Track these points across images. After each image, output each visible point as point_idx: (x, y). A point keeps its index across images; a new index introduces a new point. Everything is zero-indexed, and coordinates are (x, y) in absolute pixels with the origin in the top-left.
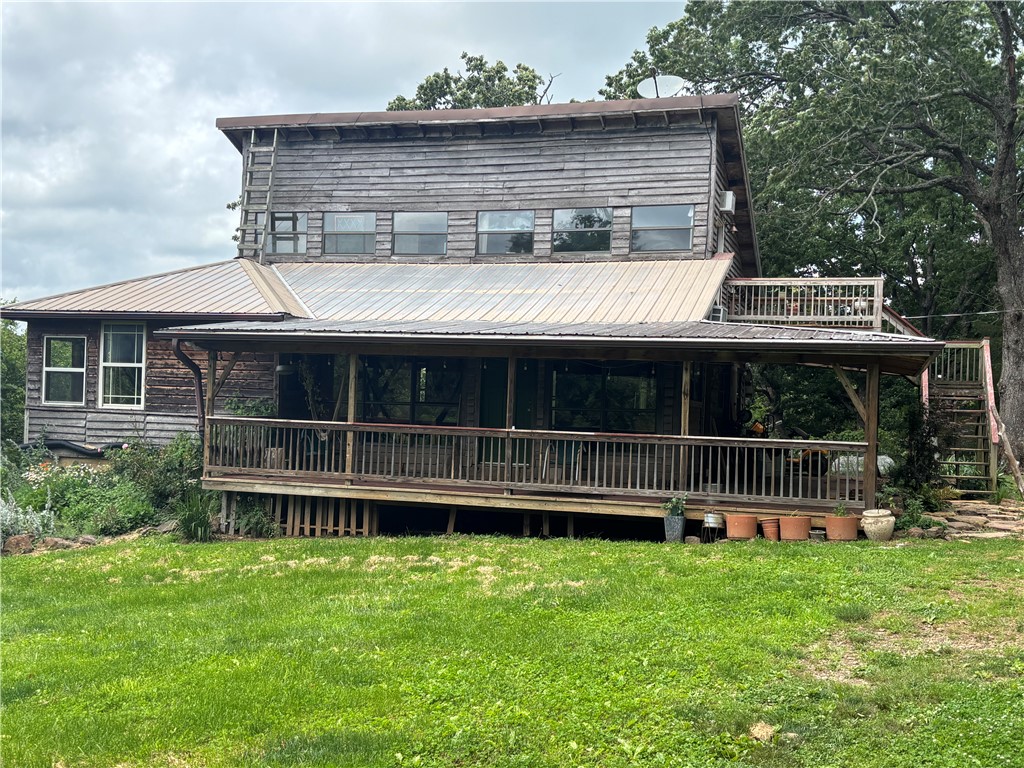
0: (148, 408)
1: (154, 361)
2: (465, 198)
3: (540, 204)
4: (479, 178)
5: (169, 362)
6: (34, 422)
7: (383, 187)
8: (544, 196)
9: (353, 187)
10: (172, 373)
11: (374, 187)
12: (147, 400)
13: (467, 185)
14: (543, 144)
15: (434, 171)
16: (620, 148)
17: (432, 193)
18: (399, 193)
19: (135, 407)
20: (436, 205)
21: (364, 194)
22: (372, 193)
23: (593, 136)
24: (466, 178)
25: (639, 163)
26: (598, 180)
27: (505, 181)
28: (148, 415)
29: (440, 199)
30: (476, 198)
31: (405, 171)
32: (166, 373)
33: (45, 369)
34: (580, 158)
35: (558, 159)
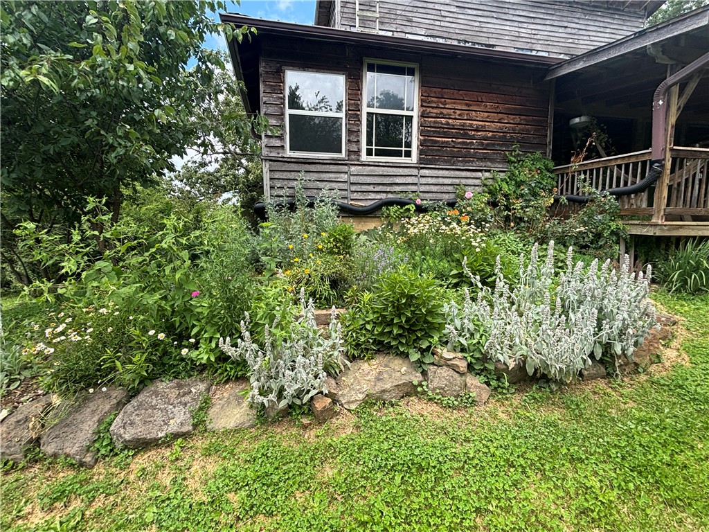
0: (420, 161)
1: (428, 110)
2: (507, 38)
3: (552, 49)
4: (516, 24)
5: (445, 111)
6: (277, 175)
7: (451, 20)
8: (555, 44)
9: (429, 17)
10: (448, 124)
11: (444, 19)
12: (421, 152)
13: (508, 28)
14: (556, 7)
15: (486, 13)
16: (599, 19)
17: (485, 30)
18: (462, 27)
19: (403, 160)
20: (487, 39)
21: (437, 23)
22: (443, 24)
23: (584, 7)
24: (508, 23)
25: (608, 30)
26: (585, 38)
27: (532, 29)
28: (422, 168)
29: (490, 35)
30: (514, 39)
31: (466, 10)
32: (442, 124)
33: (288, 111)
34: (576, 21)
35: (564, 19)
